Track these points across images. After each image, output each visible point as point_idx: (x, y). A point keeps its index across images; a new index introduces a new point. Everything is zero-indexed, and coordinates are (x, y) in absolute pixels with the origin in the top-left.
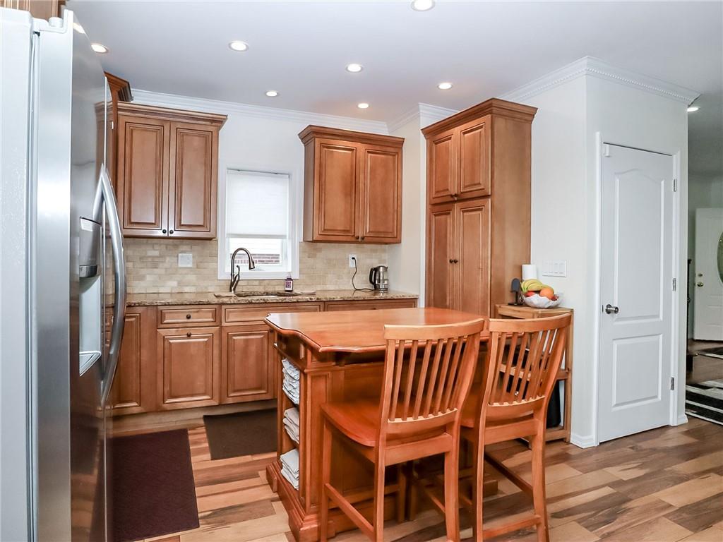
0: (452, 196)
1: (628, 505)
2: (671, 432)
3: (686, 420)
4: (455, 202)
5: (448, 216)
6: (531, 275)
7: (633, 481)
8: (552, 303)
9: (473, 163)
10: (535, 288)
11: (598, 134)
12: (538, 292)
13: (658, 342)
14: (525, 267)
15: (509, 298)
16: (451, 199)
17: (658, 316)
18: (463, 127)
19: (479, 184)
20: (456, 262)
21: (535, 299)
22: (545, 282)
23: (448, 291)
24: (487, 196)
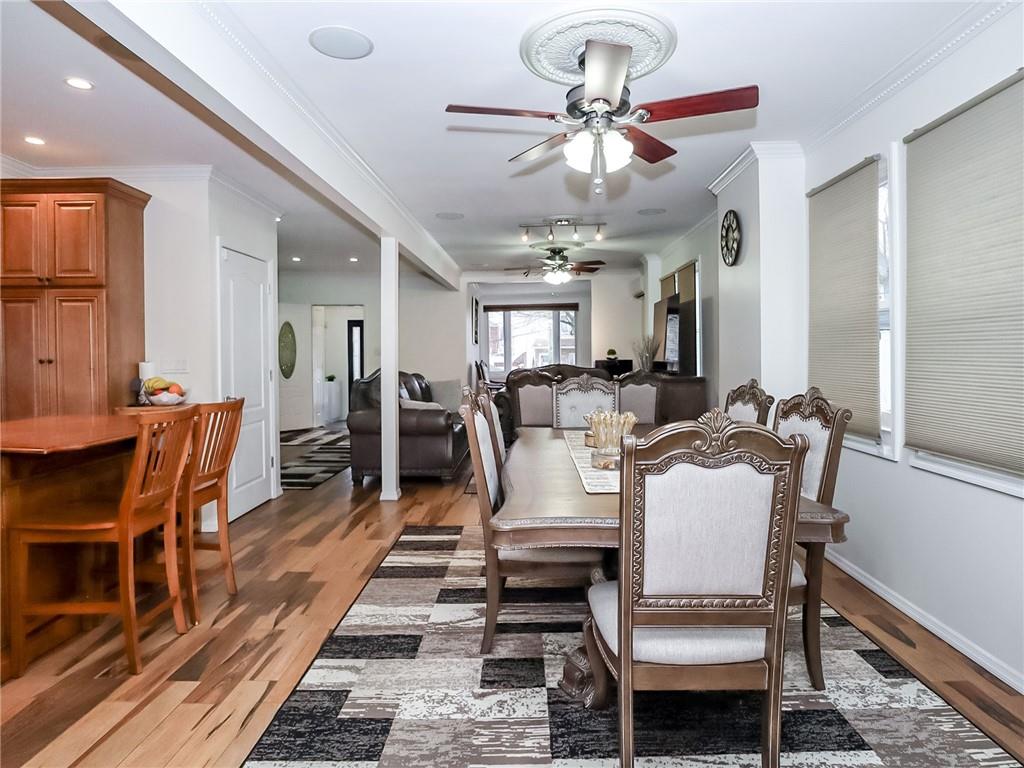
0: (40, 280)
1: (269, 549)
2: (273, 503)
3: (282, 492)
4: (44, 287)
5: (33, 305)
6: (149, 373)
7: (263, 538)
8: (181, 399)
9: (77, 245)
10: (162, 386)
11: (218, 238)
12: (166, 389)
13: (261, 428)
14: (142, 365)
15: (126, 399)
16: (39, 283)
17: (260, 405)
18: (58, 196)
19: (88, 271)
20: (50, 362)
21: (164, 397)
22: (169, 379)
23: (35, 400)
24: (100, 286)
